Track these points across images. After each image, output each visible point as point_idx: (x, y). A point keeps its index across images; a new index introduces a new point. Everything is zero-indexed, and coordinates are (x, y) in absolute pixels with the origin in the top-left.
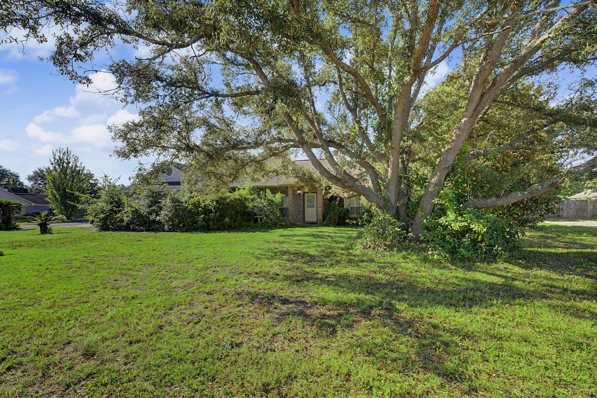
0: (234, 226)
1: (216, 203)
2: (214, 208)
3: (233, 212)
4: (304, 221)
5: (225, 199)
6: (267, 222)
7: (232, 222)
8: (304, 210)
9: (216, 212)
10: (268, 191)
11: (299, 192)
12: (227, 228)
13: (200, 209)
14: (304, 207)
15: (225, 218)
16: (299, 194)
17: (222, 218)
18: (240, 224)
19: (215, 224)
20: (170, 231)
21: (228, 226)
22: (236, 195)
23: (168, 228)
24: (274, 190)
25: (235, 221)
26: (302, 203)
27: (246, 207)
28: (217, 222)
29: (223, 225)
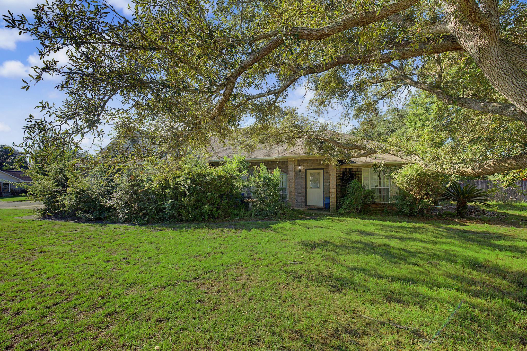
0: (216, 216)
1: (191, 182)
2: (189, 190)
3: (216, 196)
4: (306, 205)
5: (205, 176)
6: (262, 210)
7: (215, 209)
8: (306, 191)
9: (192, 195)
10: (262, 166)
11: (300, 168)
12: (206, 218)
13: (167, 191)
14: (306, 188)
15: (204, 204)
16: (300, 170)
17: (201, 204)
18: (225, 212)
19: (189, 213)
20: (125, 222)
21: (209, 215)
22: (220, 171)
23: (124, 217)
24: (271, 165)
25: (218, 209)
26: (304, 182)
27: (233, 187)
28: (192, 209)
29: (202, 215)
